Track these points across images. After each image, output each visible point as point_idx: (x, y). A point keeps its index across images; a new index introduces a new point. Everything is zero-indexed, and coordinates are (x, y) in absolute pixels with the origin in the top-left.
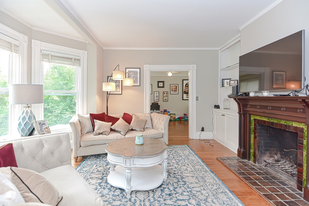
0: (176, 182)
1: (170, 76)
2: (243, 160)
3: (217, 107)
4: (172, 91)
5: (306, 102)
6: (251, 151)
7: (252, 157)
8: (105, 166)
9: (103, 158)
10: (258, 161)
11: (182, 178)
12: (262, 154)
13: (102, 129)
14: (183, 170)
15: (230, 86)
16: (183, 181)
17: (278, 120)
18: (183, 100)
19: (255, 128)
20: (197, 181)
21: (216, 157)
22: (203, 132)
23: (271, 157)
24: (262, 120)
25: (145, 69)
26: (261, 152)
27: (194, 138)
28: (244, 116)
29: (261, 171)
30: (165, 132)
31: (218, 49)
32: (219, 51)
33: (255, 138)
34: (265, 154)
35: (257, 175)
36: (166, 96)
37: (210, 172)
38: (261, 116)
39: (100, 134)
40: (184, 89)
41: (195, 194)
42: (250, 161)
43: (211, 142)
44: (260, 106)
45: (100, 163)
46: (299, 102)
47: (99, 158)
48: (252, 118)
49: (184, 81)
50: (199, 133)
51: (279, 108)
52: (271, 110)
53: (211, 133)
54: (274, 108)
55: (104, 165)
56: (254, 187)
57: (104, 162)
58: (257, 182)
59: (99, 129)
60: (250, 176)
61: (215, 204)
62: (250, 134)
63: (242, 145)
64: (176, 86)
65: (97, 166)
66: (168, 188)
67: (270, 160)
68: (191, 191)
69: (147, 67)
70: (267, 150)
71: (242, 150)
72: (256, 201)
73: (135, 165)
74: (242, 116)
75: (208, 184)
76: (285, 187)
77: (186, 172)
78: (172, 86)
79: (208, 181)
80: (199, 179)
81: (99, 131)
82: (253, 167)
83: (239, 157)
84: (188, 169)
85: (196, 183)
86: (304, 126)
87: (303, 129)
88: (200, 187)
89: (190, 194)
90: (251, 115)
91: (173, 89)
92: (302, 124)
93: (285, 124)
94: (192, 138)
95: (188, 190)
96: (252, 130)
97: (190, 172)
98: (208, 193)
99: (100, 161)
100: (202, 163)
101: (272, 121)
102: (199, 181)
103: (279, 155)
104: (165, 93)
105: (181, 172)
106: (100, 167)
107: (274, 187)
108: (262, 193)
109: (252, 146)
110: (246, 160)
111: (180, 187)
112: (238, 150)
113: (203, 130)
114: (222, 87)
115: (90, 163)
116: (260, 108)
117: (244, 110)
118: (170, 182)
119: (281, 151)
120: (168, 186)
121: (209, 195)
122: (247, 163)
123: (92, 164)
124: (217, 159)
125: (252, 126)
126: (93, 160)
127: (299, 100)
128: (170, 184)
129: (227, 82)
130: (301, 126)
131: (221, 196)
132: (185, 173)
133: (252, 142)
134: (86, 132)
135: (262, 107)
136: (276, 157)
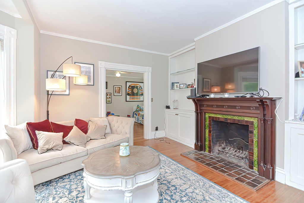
0: (167, 189)
1: (118, 76)
2: (201, 152)
3: (168, 107)
4: (116, 92)
5: (263, 102)
6: (206, 143)
7: (207, 149)
8: (69, 194)
9: (57, 183)
10: (212, 151)
11: (169, 183)
12: (215, 144)
13: (52, 143)
14: (164, 174)
15: (180, 89)
16: (173, 186)
17: (231, 116)
18: (126, 101)
19: (210, 124)
20: (184, 182)
21: (179, 153)
22: (157, 131)
23: (220, 146)
24: (217, 117)
25: (100, 66)
26: (214, 143)
27: (150, 139)
28: (200, 115)
29: (219, 159)
30: (130, 137)
31: (169, 55)
32: (169, 57)
33: (210, 132)
34: (216, 144)
35: (219, 163)
36: (109, 97)
37: (186, 169)
38: (215, 113)
39: (48, 150)
40: (127, 90)
41: (192, 196)
42: (206, 152)
43: (165, 139)
44: (216, 105)
45: (58, 193)
46: (257, 102)
47: (51, 186)
48: (207, 116)
49: (127, 82)
50: (154, 132)
51: (235, 107)
52: (227, 108)
53: (163, 131)
54: (229, 107)
55: (67, 194)
56: (225, 174)
57: (62, 189)
58: (223, 169)
59: (47, 143)
60: (215, 165)
61: (213, 200)
62: (205, 129)
63: (199, 139)
64: (120, 87)
65: (54, 198)
66: (165, 199)
67: (220, 148)
68: (186, 194)
69: (102, 64)
70: (217, 141)
71: (199, 143)
72: (235, 187)
73: (137, 184)
74: (199, 115)
75: (194, 182)
76: (241, 168)
77: (167, 174)
78: (115, 87)
79: (191, 178)
80: (183, 179)
81: (47, 147)
82: (211, 157)
83: (197, 150)
84: (166, 170)
85: (184, 184)
86: (254, 120)
87: (253, 122)
88: (191, 187)
89: (189, 198)
90: (206, 114)
91: (116, 91)
92: (253, 118)
93: (238, 119)
94: (148, 139)
95: (184, 194)
96: (207, 126)
97: (171, 174)
98: (200, 191)
99: (55, 188)
100: (173, 161)
101: (226, 117)
102: (184, 181)
103: (225, 144)
104: (109, 95)
105: (163, 176)
106: (61, 198)
107: (236, 170)
108: (234, 178)
109: (207, 139)
110: (202, 152)
111: (175, 193)
112: (195, 144)
113: (157, 129)
114: (172, 89)
115: (40, 197)
116: (216, 107)
117: (201, 110)
118: (162, 191)
119: (226, 141)
120: (163, 196)
121: (203, 193)
122: (205, 154)
123: (44, 197)
124: (181, 155)
125: (207, 123)
126: (41, 191)
127: (257, 100)
128: (163, 193)
129: (177, 86)
130: (251, 120)
131: (211, 190)
132: (167, 176)
133: (207, 135)
134: (21, 150)
135: (218, 106)
136: (223, 146)
